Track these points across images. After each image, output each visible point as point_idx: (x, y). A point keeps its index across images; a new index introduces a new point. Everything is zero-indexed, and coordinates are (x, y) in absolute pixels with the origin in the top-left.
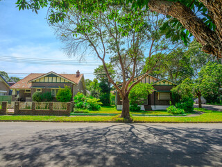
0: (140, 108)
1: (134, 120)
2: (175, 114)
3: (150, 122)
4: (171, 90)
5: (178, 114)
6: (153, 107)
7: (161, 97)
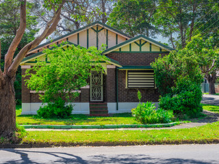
0: (70, 109)
1: (26, 139)
2: (146, 123)
3: (64, 144)
4: (153, 65)
5: (154, 122)
6: (111, 106)
7: (132, 80)
